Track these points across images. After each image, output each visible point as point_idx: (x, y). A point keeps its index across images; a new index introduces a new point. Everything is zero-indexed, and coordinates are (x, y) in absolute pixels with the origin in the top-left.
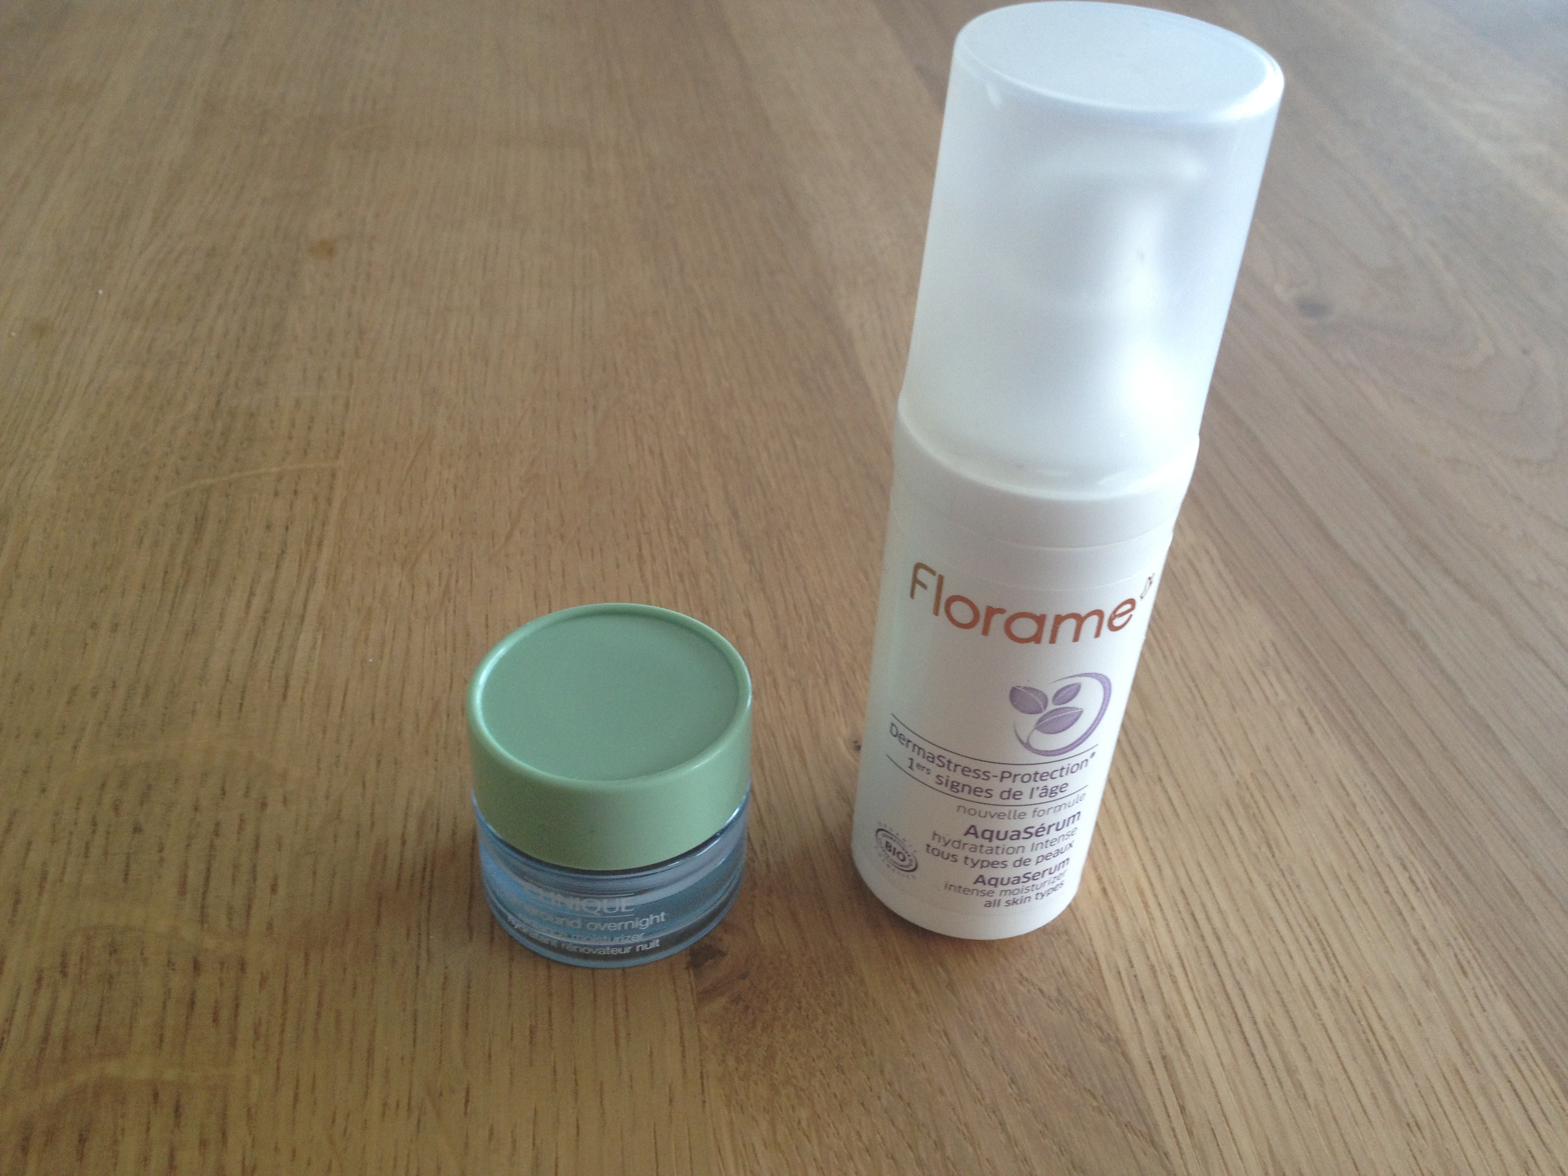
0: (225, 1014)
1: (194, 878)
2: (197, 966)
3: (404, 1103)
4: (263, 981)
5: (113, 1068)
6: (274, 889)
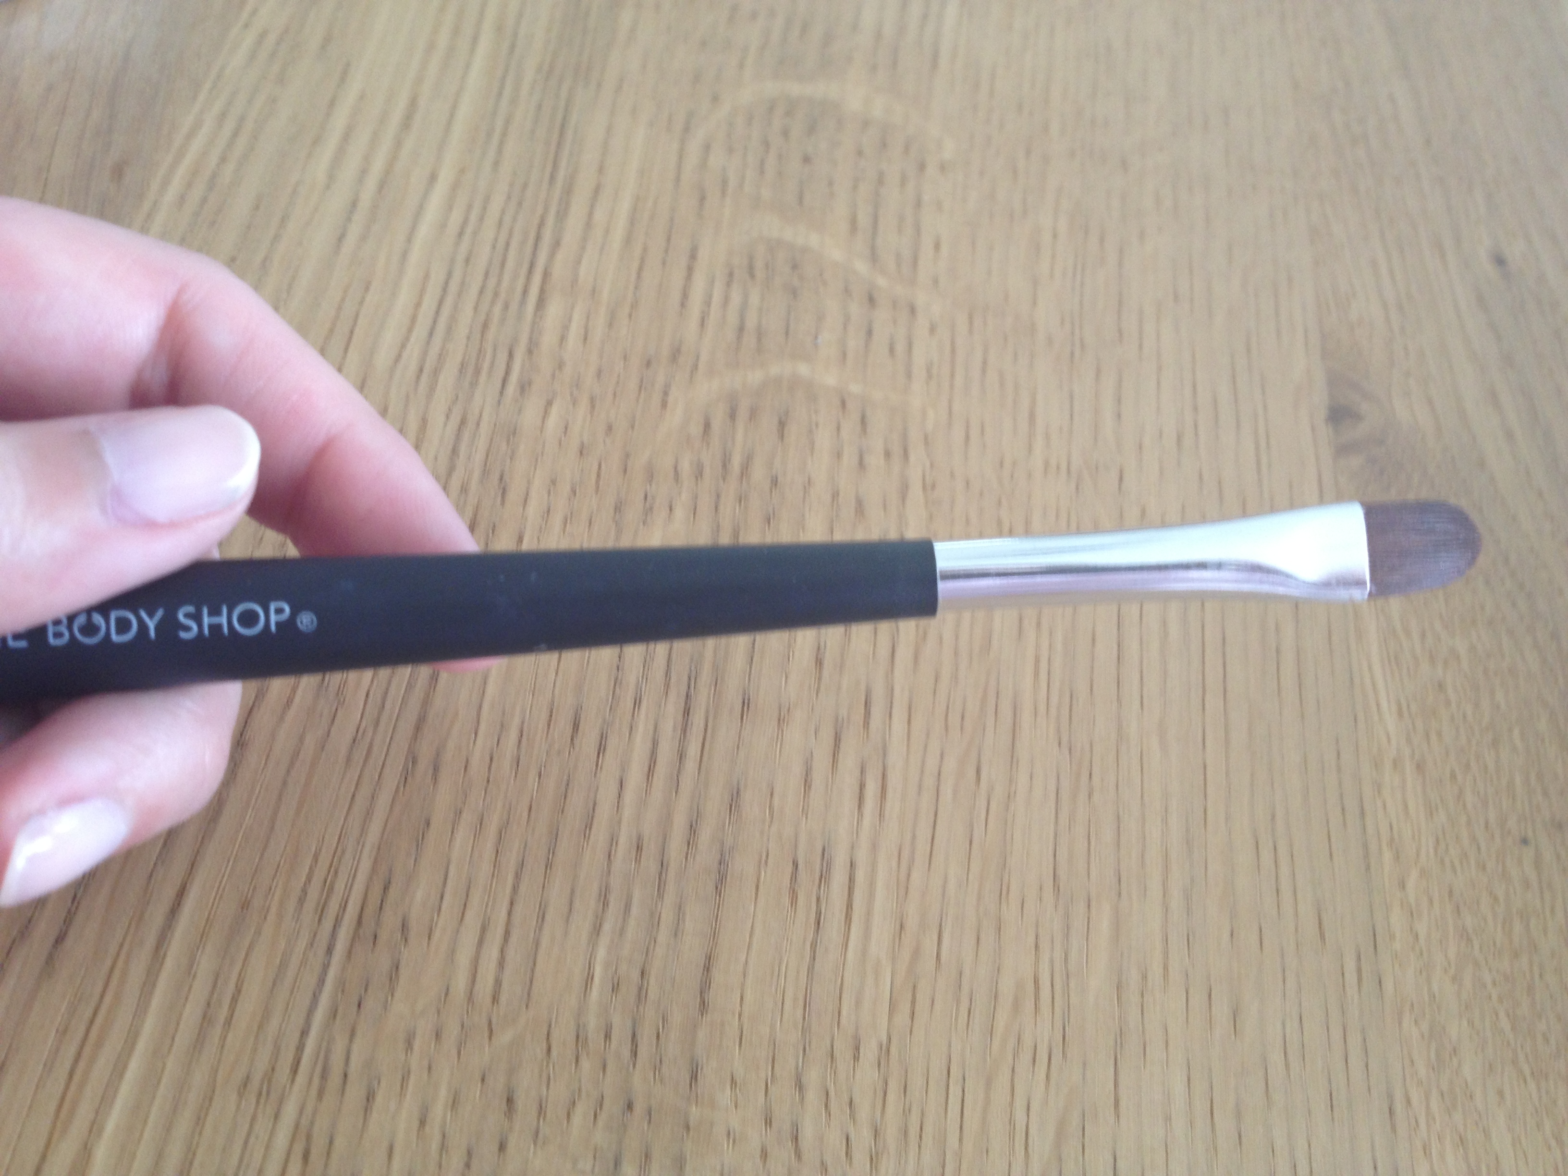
0: (900, 348)
1: (864, 219)
2: (871, 300)
3: (1064, 466)
4: (932, 330)
5: (803, 369)
6: (937, 246)
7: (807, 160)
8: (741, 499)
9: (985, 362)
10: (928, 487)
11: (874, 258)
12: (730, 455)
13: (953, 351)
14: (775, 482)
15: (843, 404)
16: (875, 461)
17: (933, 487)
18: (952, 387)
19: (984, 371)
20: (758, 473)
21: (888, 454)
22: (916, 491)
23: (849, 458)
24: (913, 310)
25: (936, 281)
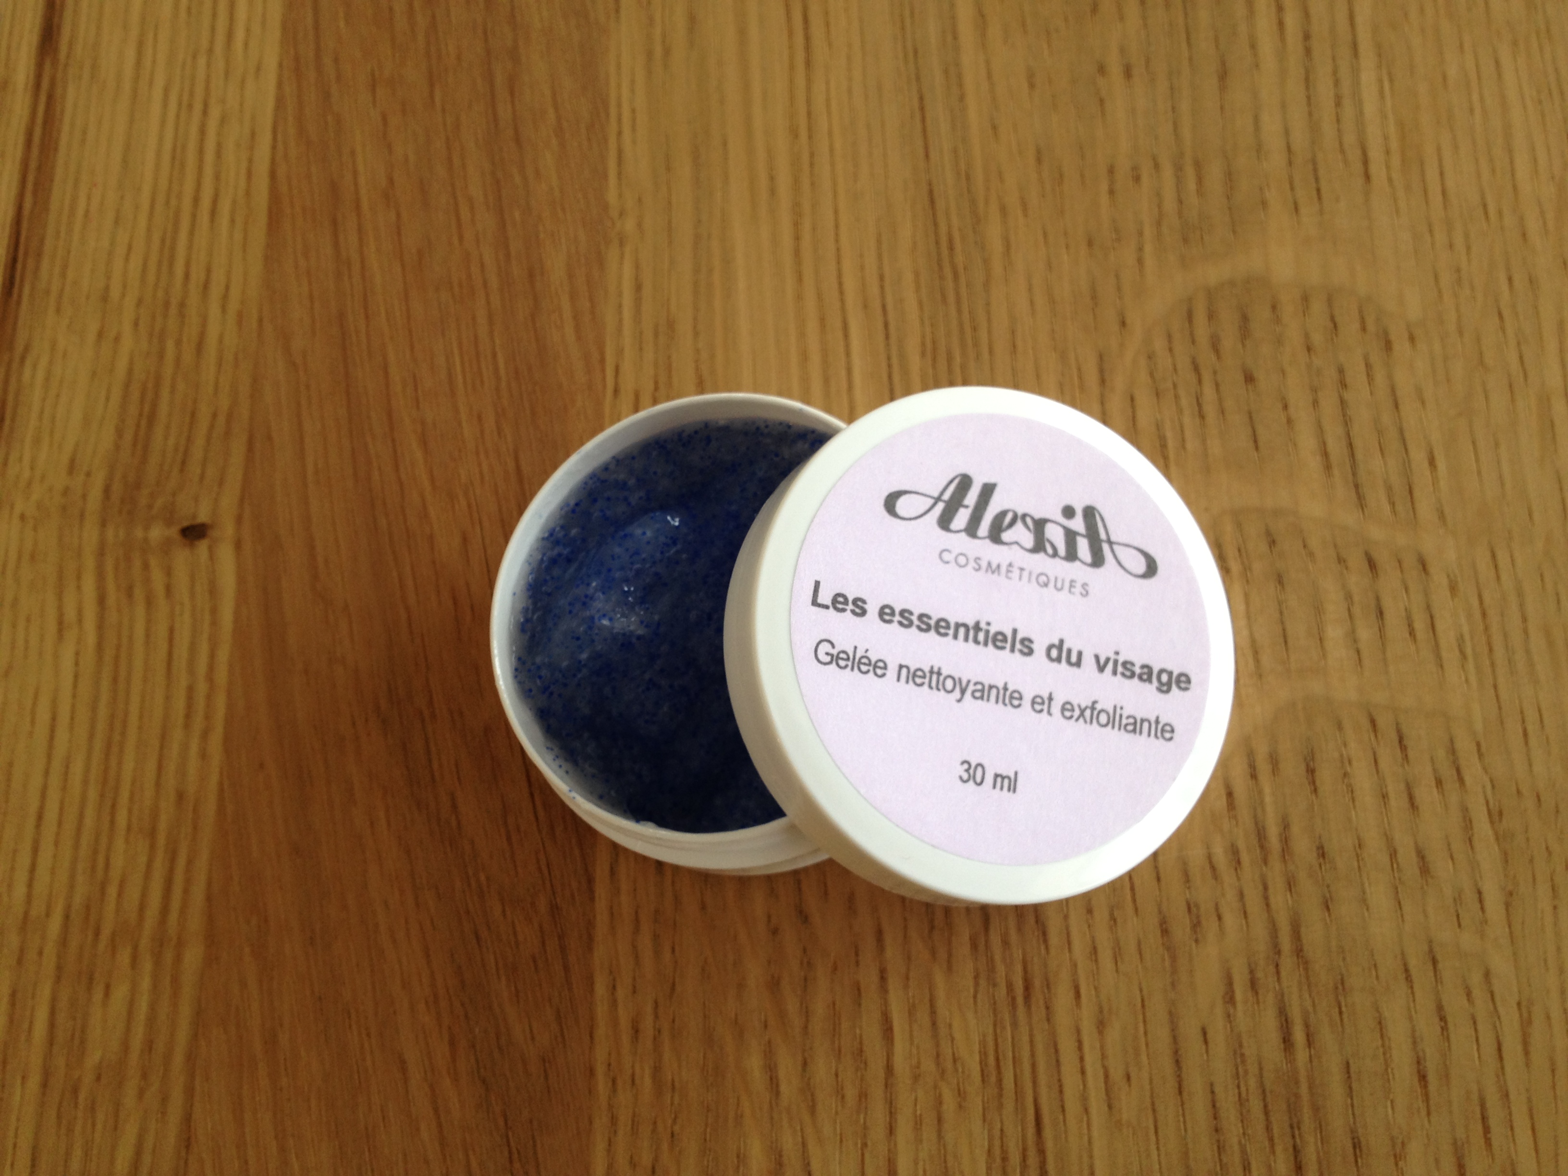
7: (1249, 379)
8: (1291, 884)
9: (1524, 619)
10: (1496, 816)
11: (1361, 501)
12: (1264, 828)
13: (1484, 615)
14: (1322, 853)
15: (1373, 722)
16: (1426, 794)
17: (1501, 814)
18: (1493, 665)
19: (1526, 632)
20: (1302, 846)
21: (1439, 783)
22: (1483, 827)
23: (1397, 801)
24: (1423, 565)
25: (1442, 516)
